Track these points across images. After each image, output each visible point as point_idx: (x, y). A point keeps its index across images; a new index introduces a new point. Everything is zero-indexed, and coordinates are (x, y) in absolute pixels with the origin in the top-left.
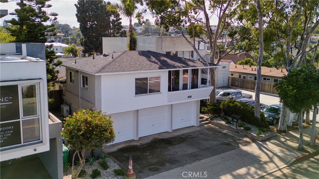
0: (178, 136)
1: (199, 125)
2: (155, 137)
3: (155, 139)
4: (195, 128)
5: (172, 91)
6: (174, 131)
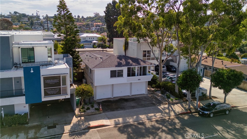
0: (133, 98)
1: (147, 94)
2: (122, 97)
3: (121, 98)
4: (144, 95)
5: (131, 76)
6: (132, 95)
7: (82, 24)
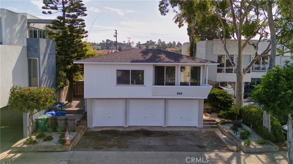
1: (202, 127)
3: (142, 129)
6: (170, 127)
7: (175, 49)
